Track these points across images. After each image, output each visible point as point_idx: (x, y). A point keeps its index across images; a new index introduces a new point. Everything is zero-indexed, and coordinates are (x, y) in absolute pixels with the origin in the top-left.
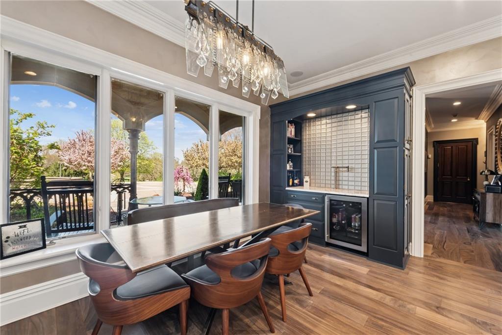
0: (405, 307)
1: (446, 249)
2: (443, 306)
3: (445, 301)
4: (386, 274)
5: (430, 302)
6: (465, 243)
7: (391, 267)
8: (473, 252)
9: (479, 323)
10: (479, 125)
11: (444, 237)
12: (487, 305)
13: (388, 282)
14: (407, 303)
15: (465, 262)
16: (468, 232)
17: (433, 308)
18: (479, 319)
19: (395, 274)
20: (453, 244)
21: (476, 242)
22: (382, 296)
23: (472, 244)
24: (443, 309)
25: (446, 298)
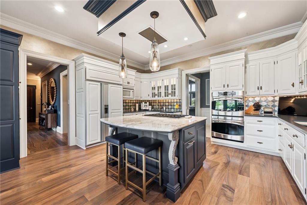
0: (36, 183)
1: (37, 147)
2: (52, 170)
3: (52, 168)
4: (9, 177)
5: (46, 172)
6: (43, 141)
7: (9, 172)
8: (49, 143)
9: (68, 167)
10: (36, 78)
11: (31, 142)
12: (66, 159)
13: (14, 180)
14: (35, 181)
15: (49, 149)
16: (41, 135)
17: (49, 174)
18: (67, 165)
19: (16, 173)
20: (38, 143)
21: (47, 139)
22: (17, 189)
23: (46, 140)
24: (53, 171)
25: (51, 167)
